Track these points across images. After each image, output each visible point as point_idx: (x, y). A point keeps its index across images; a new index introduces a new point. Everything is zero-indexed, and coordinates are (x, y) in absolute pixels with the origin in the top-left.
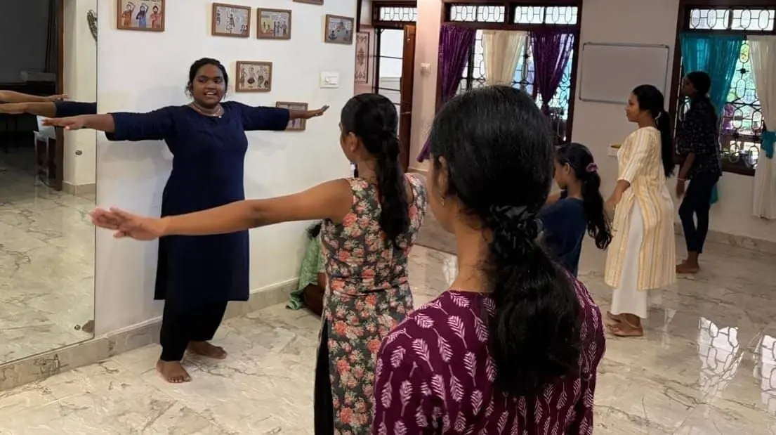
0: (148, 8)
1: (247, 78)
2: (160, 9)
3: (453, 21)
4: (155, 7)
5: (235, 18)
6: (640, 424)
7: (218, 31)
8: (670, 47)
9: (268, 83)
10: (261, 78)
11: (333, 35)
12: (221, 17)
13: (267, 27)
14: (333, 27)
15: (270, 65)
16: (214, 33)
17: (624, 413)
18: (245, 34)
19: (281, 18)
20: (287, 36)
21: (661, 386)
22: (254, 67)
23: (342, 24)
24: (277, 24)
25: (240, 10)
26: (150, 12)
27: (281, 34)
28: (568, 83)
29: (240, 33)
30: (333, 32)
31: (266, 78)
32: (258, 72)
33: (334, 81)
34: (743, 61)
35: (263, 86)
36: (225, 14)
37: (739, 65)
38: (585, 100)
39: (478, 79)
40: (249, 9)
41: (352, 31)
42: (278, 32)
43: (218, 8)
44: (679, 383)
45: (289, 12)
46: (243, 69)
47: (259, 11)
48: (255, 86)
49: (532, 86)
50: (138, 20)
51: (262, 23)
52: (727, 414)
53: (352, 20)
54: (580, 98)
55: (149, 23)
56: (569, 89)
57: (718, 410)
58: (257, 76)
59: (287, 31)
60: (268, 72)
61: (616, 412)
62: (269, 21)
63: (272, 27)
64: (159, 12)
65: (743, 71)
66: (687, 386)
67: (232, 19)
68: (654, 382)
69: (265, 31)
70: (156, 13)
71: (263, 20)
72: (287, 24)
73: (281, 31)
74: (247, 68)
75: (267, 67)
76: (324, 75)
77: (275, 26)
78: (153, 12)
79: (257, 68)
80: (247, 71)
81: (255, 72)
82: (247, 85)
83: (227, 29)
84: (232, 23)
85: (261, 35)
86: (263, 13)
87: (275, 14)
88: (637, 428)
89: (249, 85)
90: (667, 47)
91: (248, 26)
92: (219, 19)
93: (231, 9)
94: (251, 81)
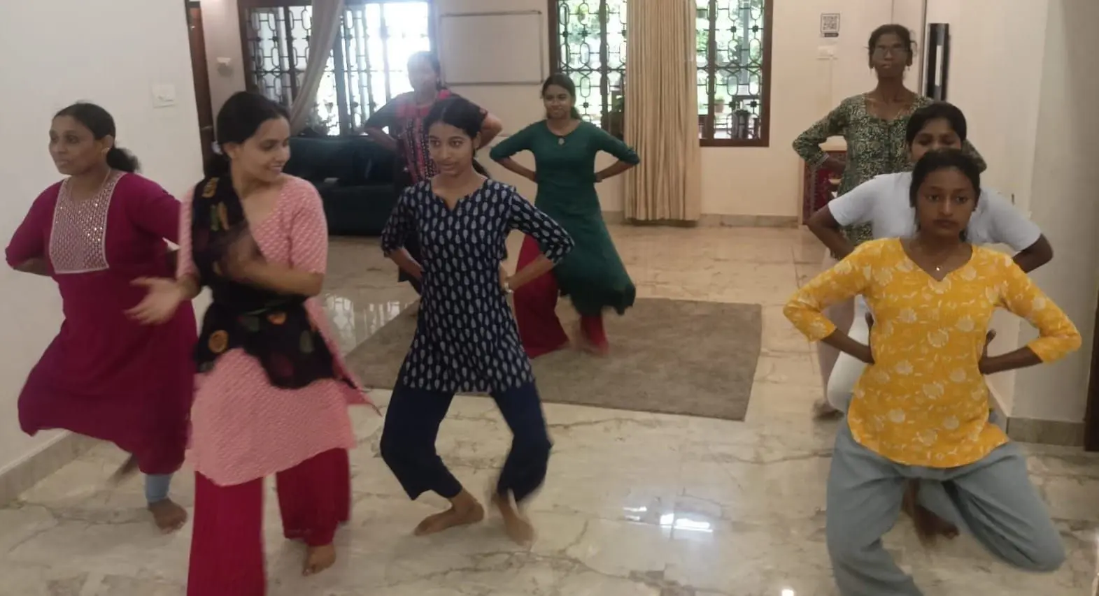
8: (543, 12)
76: (156, 88)
90: (540, 13)
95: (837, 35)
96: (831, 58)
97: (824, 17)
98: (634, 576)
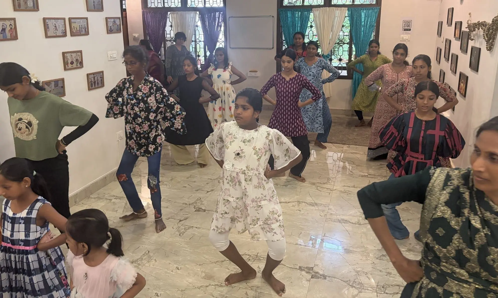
0: (6, 25)
1: (69, 62)
2: (13, 26)
3: (150, 8)
4: (11, 25)
5: (57, 25)
6: (313, 206)
7: (49, 34)
8: (274, 17)
9: (81, 63)
10: (77, 60)
11: (111, 29)
12: (49, 26)
13: (75, 29)
14: (110, 24)
15: (81, 52)
16: (47, 36)
17: (305, 202)
18: (65, 35)
19: (83, 23)
20: (87, 33)
21: (314, 186)
22: (72, 54)
23: (114, 22)
24: (81, 27)
25: (59, 20)
26: (8, 29)
27: (83, 33)
28: (223, 39)
29: (61, 34)
30: (111, 27)
31: (80, 60)
32: (75, 57)
33: (115, 56)
34: (311, 21)
35: (79, 65)
36: (51, 24)
37: (309, 24)
38: (233, 48)
39: (170, 41)
40: (64, 19)
41: (120, 24)
42: (82, 31)
43: (47, 21)
44: (321, 183)
45: (87, 19)
46: (67, 57)
47: (70, 19)
48: (74, 65)
49: (203, 43)
50: (2, 34)
51: (73, 27)
52: (345, 192)
53: (119, 18)
54: (230, 48)
55: (8, 35)
56: (223, 43)
57: (341, 191)
58: (75, 60)
59: (87, 30)
60: (80, 56)
61: (301, 203)
62: (76, 25)
63: (78, 29)
64: (13, 28)
65: (311, 27)
66: (324, 184)
67: (55, 26)
68: (310, 185)
69: (75, 31)
70: (11, 28)
71: (73, 25)
72: (86, 26)
73: (84, 30)
74: (68, 55)
75: (79, 54)
76: (109, 53)
77: (80, 27)
78: (10, 28)
79: (74, 55)
80: (69, 57)
81: (73, 57)
82: (70, 66)
83: (54, 33)
84: (56, 29)
85: (72, 35)
86: (72, 20)
87: (79, 20)
88: (313, 208)
89: (71, 65)
90: (273, 17)
91: (65, 30)
92: (48, 28)
93: (54, 20)
94: (72, 63)
95: (410, 30)
96: (407, 41)
97: (405, 22)
98: (301, 268)
